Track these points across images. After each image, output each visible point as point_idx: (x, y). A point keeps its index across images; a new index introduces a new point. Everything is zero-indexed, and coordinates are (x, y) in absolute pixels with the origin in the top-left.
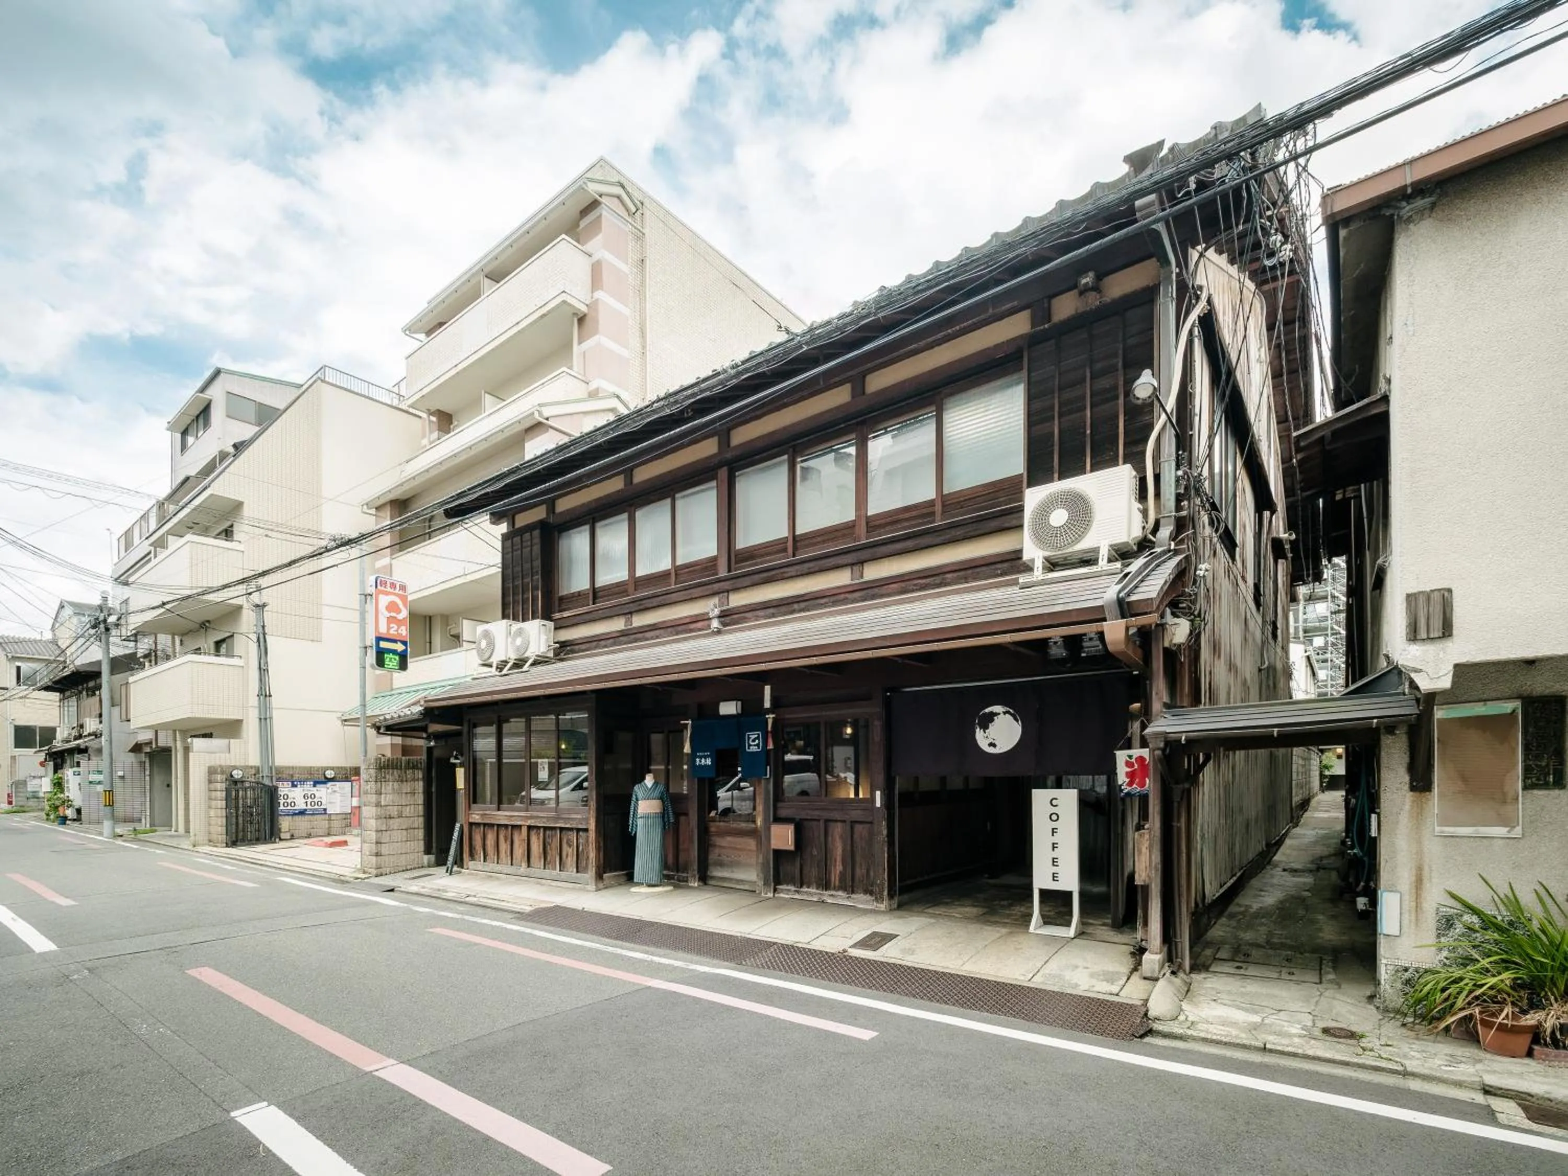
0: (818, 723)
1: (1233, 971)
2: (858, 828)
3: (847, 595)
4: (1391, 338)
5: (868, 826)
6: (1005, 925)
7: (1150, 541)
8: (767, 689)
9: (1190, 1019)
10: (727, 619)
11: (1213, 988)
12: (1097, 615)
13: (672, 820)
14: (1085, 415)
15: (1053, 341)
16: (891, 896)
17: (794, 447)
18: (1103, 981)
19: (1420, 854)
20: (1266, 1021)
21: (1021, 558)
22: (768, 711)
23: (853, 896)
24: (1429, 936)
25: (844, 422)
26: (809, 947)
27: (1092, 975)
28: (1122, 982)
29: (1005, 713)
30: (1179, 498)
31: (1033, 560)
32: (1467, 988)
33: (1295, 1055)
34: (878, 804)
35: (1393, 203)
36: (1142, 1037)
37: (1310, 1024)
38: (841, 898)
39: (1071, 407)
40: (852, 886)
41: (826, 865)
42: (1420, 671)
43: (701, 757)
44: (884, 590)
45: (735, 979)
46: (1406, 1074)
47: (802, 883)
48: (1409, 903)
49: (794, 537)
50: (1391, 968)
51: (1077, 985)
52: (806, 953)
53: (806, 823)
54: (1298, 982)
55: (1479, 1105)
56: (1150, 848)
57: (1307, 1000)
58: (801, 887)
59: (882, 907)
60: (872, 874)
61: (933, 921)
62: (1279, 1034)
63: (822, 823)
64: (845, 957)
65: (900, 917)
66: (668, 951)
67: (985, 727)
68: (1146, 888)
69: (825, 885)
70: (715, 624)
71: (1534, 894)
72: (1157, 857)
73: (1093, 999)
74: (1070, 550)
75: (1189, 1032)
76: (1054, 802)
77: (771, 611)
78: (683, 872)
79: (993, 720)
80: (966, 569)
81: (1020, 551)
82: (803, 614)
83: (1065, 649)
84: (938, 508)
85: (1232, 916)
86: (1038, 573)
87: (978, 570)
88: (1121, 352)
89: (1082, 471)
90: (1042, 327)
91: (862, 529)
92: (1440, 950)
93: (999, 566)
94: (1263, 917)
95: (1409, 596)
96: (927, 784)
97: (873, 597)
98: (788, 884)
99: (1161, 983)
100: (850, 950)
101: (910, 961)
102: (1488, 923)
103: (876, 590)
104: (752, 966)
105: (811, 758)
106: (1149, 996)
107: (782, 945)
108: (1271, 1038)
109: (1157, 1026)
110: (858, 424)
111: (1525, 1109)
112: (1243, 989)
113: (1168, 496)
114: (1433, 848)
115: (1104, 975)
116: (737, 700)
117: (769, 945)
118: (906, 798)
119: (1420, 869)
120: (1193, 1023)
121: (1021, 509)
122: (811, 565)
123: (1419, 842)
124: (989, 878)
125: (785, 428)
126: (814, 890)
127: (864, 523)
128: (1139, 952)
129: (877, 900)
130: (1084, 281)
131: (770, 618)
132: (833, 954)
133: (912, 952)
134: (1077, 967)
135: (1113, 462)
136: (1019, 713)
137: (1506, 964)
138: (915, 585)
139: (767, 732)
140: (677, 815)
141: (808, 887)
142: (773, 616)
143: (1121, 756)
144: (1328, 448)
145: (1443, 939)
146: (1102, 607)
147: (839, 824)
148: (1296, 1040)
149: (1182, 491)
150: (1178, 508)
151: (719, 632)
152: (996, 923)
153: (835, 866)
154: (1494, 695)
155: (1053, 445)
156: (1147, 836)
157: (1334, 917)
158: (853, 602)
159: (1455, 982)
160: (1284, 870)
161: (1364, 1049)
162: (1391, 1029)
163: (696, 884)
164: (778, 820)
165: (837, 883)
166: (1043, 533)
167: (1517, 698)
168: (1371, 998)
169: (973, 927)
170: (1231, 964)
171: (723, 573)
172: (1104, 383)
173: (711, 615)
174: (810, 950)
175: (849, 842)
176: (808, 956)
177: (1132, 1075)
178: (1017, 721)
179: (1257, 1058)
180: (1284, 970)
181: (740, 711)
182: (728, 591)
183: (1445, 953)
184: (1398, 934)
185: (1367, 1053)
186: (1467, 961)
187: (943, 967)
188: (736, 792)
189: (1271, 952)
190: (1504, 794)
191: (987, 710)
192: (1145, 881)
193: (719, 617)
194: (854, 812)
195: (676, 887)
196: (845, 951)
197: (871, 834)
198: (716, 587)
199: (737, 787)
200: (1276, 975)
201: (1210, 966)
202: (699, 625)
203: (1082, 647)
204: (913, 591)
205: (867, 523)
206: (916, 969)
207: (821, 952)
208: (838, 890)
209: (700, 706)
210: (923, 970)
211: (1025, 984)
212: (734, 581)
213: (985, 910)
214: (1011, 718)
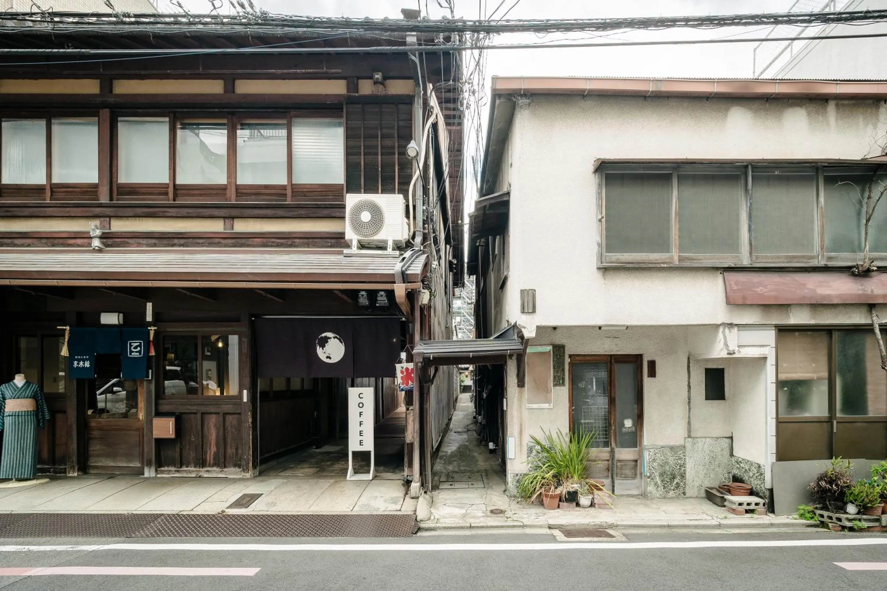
0: (196, 337)
1: (449, 487)
2: (229, 418)
3: (221, 240)
4: (511, 164)
5: (236, 416)
6: (331, 477)
7: (411, 243)
8: (149, 306)
9: (436, 517)
10: (110, 241)
11: (443, 498)
12: (390, 279)
13: (47, 417)
14: (378, 158)
15: (360, 106)
16: (254, 467)
17: (175, 113)
18: (392, 503)
19: (521, 418)
20: (468, 512)
21: (344, 238)
22: (150, 324)
23: (225, 470)
24: (524, 458)
25: (218, 108)
26: (192, 513)
27: (385, 501)
28: (401, 502)
29: (334, 338)
30: (425, 222)
31: (351, 240)
32: (539, 480)
33: (482, 527)
34: (245, 400)
35: (516, 96)
36: (416, 533)
37: (485, 509)
38: (215, 472)
39: (370, 151)
40: (224, 462)
41: (202, 448)
42: (525, 328)
43: (79, 360)
44: (250, 241)
45: (126, 551)
46: (524, 526)
47: (181, 463)
48: (518, 442)
49: (175, 185)
50: (512, 475)
51: (379, 509)
52: (191, 518)
53: (184, 416)
54: (477, 489)
55: (548, 535)
56: (414, 421)
57: (482, 497)
58: (181, 467)
59: (248, 475)
60: (240, 451)
61: (285, 481)
62: (474, 517)
63: (199, 416)
64: (224, 516)
65: (262, 481)
66: (48, 538)
67: (323, 346)
68: (412, 444)
69: (202, 463)
70: (96, 243)
71: (556, 434)
72: (417, 426)
73: (388, 516)
74: (372, 238)
75: (438, 525)
76: (361, 396)
77: (154, 241)
78: (59, 465)
79: (327, 342)
80: (307, 238)
81: (344, 234)
82: (182, 248)
83: (368, 300)
84: (289, 192)
85: (441, 458)
86: (354, 250)
87: (316, 240)
88: (396, 127)
89: (377, 192)
90: (354, 94)
91: (232, 193)
92: (528, 463)
93: (329, 240)
94: (454, 457)
95: (521, 290)
96: (279, 385)
97: (242, 245)
98: (168, 466)
99: (421, 499)
100: (227, 510)
101: (273, 511)
102: (543, 448)
103: (244, 241)
104: (142, 536)
105: (179, 369)
106: (416, 508)
107: (169, 515)
108: (472, 520)
109: (422, 525)
110: (229, 113)
111: (562, 532)
112: (456, 497)
113: (419, 220)
114: (526, 414)
115: (391, 500)
116: (119, 312)
117: (155, 517)
118: (264, 395)
119: (521, 425)
120: (438, 519)
121: (343, 207)
122: (190, 210)
123: (521, 412)
124: (315, 448)
125: (166, 95)
126: (193, 469)
127: (233, 189)
128: (408, 483)
129: (244, 470)
130: (377, 76)
131: (152, 246)
132: (214, 516)
133: (274, 504)
134: (377, 497)
135: (392, 191)
136: (342, 338)
137: (551, 467)
138: (273, 242)
139: (149, 341)
140: (53, 413)
141: (187, 467)
142: (155, 245)
143: (398, 367)
144: (487, 212)
145: (529, 458)
146: (394, 274)
147: (214, 416)
148: (482, 519)
149: (425, 218)
150: (424, 228)
151: (100, 251)
152: (325, 477)
153: (210, 449)
154: (544, 343)
155: (361, 171)
156: (412, 414)
157: (480, 454)
158: (226, 246)
159: (535, 478)
160: (455, 432)
161: (507, 518)
162: (514, 506)
163: (76, 474)
164: (159, 414)
165: (212, 461)
166: (358, 225)
167: (551, 344)
168: (505, 491)
169: (313, 481)
170: (447, 483)
171: (104, 199)
172: (388, 142)
173: (92, 234)
174: (194, 515)
175: (222, 429)
176: (193, 520)
177: (418, 557)
178: (342, 343)
179: (468, 532)
180: (470, 483)
181: (121, 322)
182: (110, 217)
183: (530, 465)
184: (513, 458)
185: (509, 519)
186: (538, 467)
187: (297, 512)
188: (109, 396)
189: (462, 475)
190: (547, 388)
191: (323, 335)
192: (411, 440)
193: (101, 238)
194: (227, 406)
195: (53, 479)
196: (223, 511)
197: (240, 423)
198: (98, 210)
199: (110, 391)
200: (467, 486)
201: (439, 486)
202: (79, 241)
203: (376, 300)
204: (271, 246)
205: (237, 190)
206: (279, 516)
207: (204, 515)
208: (213, 467)
209: (80, 315)
210: (283, 516)
211: (350, 513)
212: (117, 209)
213: (318, 469)
214: (338, 341)
